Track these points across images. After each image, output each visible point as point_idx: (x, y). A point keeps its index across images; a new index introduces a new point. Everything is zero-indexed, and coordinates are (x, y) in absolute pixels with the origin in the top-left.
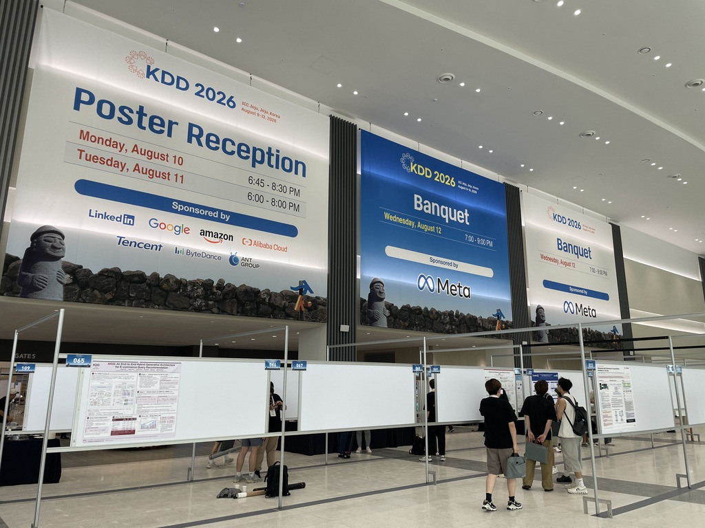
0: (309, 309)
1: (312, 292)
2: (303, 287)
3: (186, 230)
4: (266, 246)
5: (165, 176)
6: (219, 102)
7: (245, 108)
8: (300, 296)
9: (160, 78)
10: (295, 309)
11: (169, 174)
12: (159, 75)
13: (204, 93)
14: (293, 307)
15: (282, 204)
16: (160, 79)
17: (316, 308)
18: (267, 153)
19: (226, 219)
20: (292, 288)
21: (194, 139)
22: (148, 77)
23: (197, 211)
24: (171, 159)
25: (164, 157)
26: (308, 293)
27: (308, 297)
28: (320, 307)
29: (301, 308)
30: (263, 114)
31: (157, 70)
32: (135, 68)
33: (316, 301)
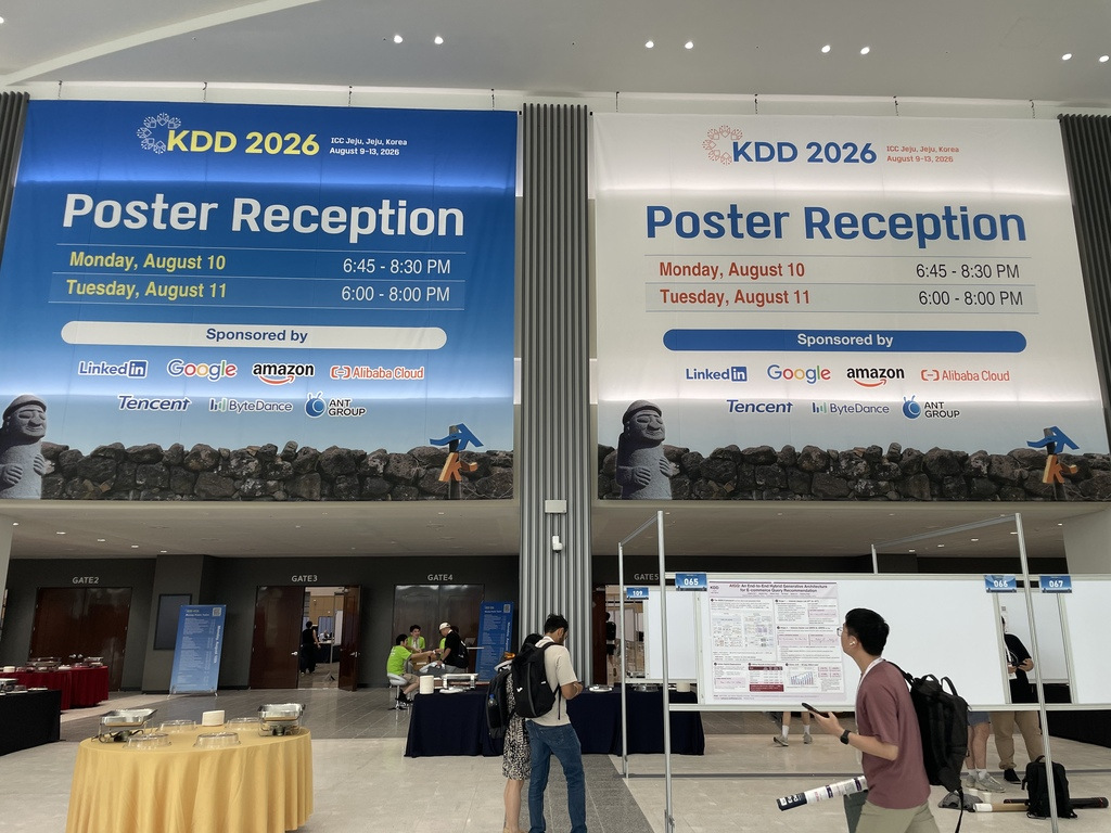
0: (1074, 479)
1: (1074, 447)
2: (1054, 440)
3: (825, 374)
4: (967, 377)
5: (781, 298)
6: (848, 160)
7: (894, 154)
8: (1050, 457)
9: (752, 155)
10: (1045, 481)
11: (786, 294)
12: (751, 151)
13: (821, 155)
14: (1038, 478)
15: (986, 298)
16: (753, 157)
17: (1089, 476)
18: (944, 218)
19: (886, 343)
20: (1030, 444)
21: (816, 230)
22: (736, 159)
23: (837, 341)
24: (786, 270)
25: (774, 271)
26: (1067, 450)
27: (1068, 458)
28: (1098, 473)
29: (1055, 477)
30: (926, 154)
31: (747, 144)
32: (717, 153)
33: (1086, 463)
